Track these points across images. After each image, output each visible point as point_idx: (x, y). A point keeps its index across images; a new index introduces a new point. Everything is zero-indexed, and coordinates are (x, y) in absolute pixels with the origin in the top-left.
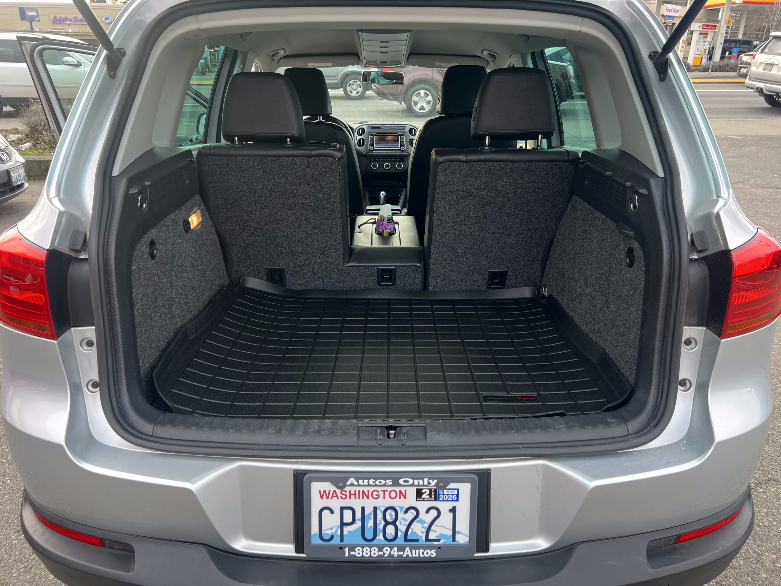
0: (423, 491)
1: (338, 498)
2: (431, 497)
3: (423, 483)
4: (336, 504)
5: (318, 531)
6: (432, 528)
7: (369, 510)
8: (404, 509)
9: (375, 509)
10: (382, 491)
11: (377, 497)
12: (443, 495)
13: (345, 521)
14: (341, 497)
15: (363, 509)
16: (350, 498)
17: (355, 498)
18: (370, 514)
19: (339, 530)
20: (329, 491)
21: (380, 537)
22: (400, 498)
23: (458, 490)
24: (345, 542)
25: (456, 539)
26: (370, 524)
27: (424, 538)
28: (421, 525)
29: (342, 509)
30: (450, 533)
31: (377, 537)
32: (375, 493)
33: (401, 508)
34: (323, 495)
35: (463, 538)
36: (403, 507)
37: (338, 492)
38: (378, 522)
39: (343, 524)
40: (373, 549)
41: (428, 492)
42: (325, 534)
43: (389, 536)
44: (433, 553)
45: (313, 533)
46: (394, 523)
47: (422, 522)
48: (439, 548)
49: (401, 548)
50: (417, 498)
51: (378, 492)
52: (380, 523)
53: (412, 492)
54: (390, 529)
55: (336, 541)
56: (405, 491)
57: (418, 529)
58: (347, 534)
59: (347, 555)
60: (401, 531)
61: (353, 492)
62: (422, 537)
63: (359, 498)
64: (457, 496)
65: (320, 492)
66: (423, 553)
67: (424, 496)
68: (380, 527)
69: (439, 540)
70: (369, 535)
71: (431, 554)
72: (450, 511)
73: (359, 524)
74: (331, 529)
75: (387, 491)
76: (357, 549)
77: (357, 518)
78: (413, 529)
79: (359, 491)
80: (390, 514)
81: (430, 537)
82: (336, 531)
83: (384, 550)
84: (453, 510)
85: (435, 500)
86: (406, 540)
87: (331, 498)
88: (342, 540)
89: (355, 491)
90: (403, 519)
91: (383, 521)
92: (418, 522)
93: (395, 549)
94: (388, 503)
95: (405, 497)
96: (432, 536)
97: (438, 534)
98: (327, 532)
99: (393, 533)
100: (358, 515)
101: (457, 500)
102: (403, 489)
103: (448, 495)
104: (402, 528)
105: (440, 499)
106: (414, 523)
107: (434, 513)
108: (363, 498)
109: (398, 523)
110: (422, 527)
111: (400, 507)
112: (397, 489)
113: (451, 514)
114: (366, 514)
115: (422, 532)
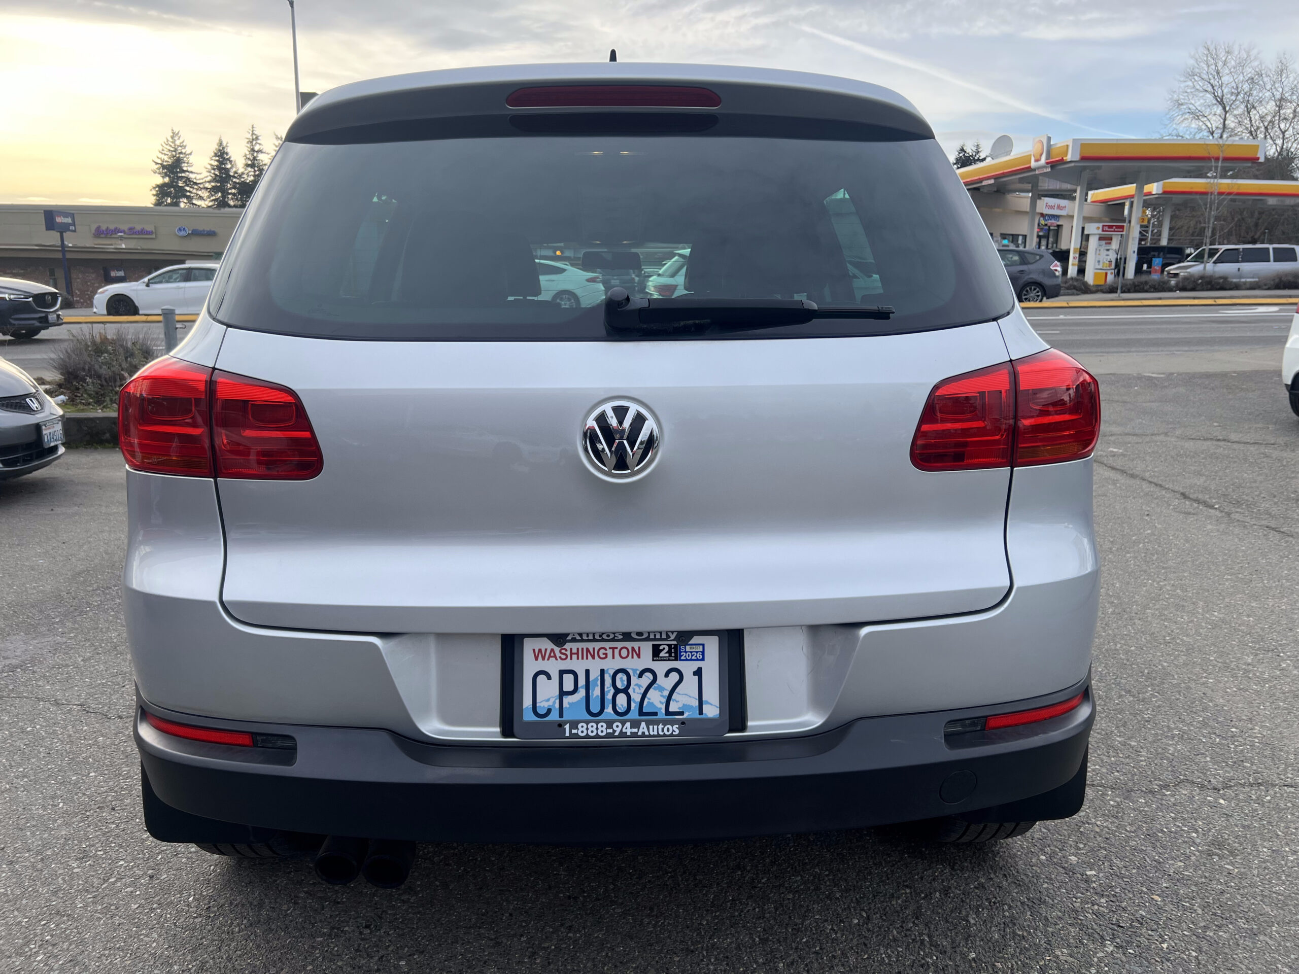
0: (661, 648)
1: (556, 659)
2: (670, 656)
3: (661, 636)
4: (553, 667)
5: (531, 703)
6: (673, 697)
7: (595, 675)
8: (638, 672)
9: (602, 672)
10: (610, 648)
11: (604, 656)
12: (686, 652)
13: (565, 690)
14: (560, 657)
15: (587, 672)
16: (571, 659)
17: (578, 659)
18: (596, 679)
19: (557, 701)
20: (546, 650)
21: (609, 709)
22: (633, 657)
23: (703, 645)
24: (565, 718)
25: (704, 712)
26: (596, 692)
27: (663, 711)
28: (660, 693)
29: (562, 673)
30: (697, 703)
31: (605, 710)
32: (602, 651)
33: (634, 671)
34: (539, 655)
35: (712, 710)
36: (637, 670)
37: (557, 649)
38: (606, 690)
39: (562, 694)
40: (600, 725)
41: (667, 648)
42: (540, 706)
43: (620, 708)
44: (675, 730)
45: (525, 706)
46: (625, 691)
47: (661, 689)
48: (683, 723)
49: (635, 724)
50: (653, 657)
51: (606, 650)
52: (609, 691)
53: (647, 648)
54: (622, 699)
55: (554, 716)
56: (639, 648)
57: (656, 699)
58: (568, 706)
59: (567, 734)
60: (635, 702)
61: (574, 651)
62: (661, 709)
63: (583, 658)
64: (703, 653)
65: (534, 650)
66: (663, 731)
67: (662, 654)
68: (609, 696)
69: (682, 713)
70: (595, 707)
71: (673, 731)
72: (695, 673)
73: (582, 693)
74: (548, 700)
75: (617, 648)
76: (580, 726)
77: (579, 686)
78: (649, 699)
79: (583, 649)
80: (621, 679)
81: (671, 710)
82: (554, 702)
83: (614, 726)
84: (698, 673)
85: (676, 659)
86: (641, 713)
87: (548, 659)
88: (561, 715)
89: (578, 649)
90: (637, 685)
91: (612, 688)
92: (655, 689)
93: (628, 724)
94: (619, 664)
95: (639, 656)
96: (672, 708)
97: (681, 705)
98: (542, 705)
99: (625, 705)
100: (582, 682)
101: (703, 659)
102: (636, 645)
103: (691, 652)
104: (636, 697)
105: (682, 658)
106: (651, 691)
107: (675, 677)
108: (587, 658)
109: (630, 691)
110: (661, 696)
111: (632, 669)
112: (629, 645)
113: (697, 677)
114: (591, 679)
115: (661, 702)
